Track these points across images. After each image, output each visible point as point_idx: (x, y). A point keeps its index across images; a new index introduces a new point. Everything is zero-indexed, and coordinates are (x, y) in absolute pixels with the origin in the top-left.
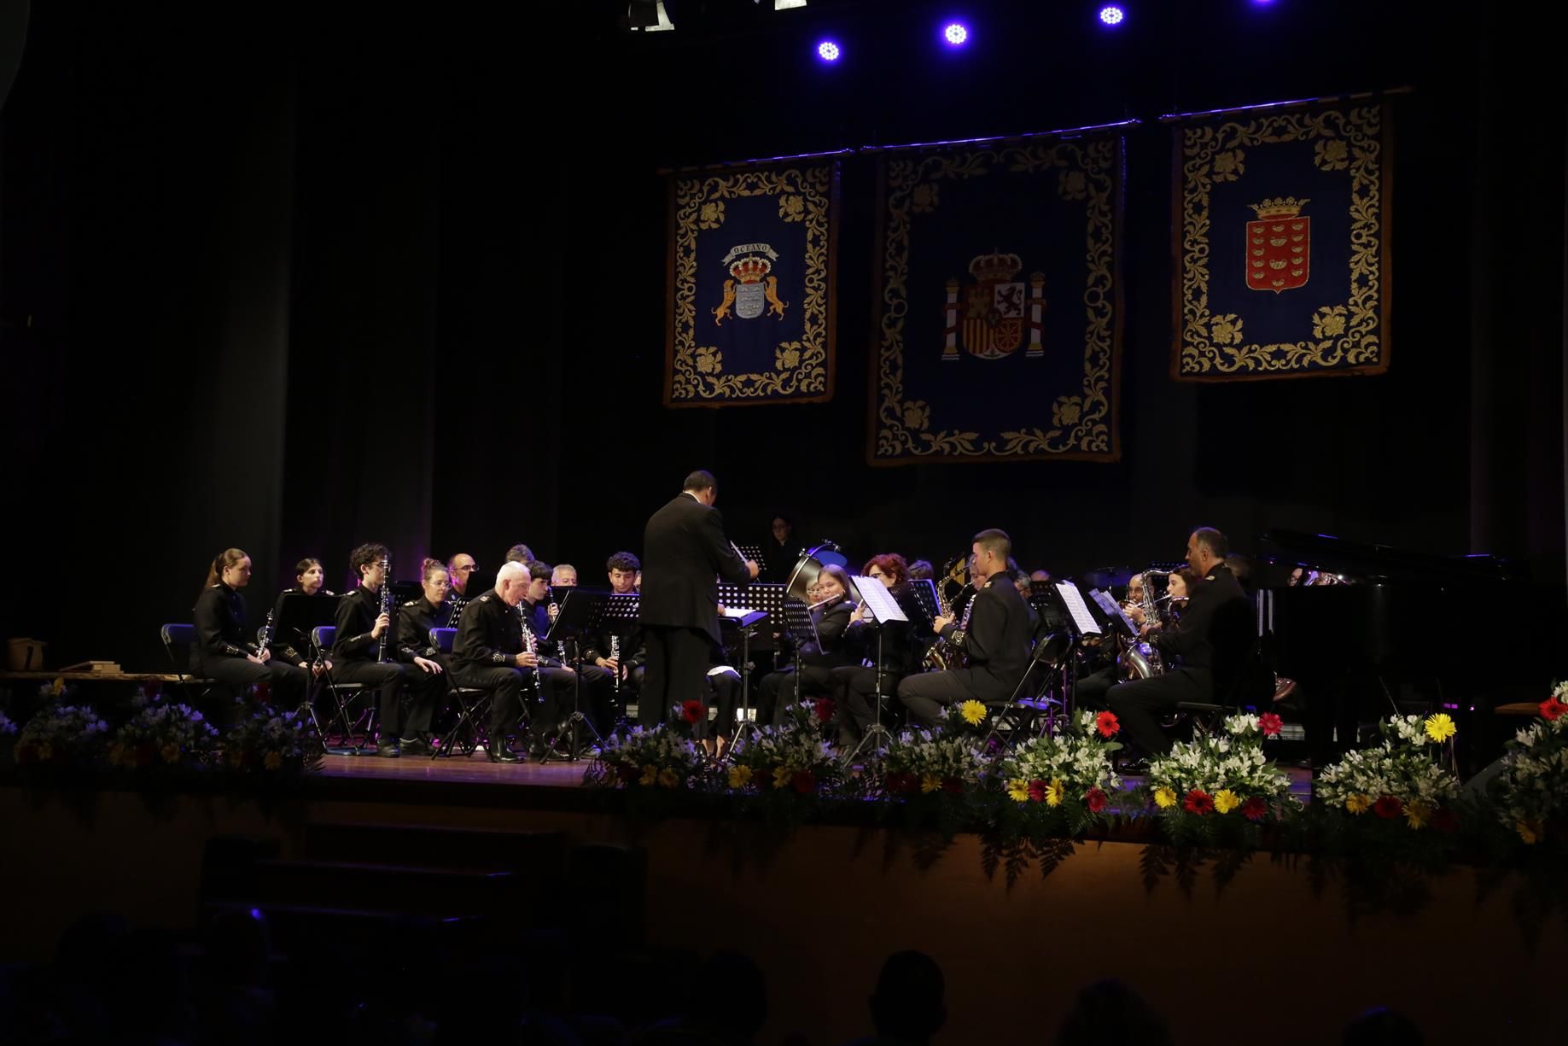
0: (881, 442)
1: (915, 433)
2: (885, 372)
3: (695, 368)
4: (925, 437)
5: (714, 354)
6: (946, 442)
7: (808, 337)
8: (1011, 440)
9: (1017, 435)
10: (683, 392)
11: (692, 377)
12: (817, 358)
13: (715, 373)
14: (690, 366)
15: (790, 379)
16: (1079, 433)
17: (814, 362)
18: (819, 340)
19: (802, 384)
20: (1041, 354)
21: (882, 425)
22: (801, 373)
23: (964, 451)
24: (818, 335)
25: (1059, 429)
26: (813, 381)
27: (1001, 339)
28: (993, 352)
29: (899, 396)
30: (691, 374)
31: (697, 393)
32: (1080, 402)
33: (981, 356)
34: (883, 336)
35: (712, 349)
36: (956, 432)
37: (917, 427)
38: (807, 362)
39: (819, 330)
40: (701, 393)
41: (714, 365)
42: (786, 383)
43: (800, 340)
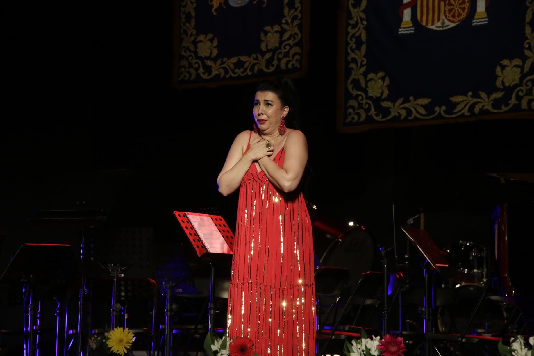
0: (350, 110)
1: (377, 101)
2: (351, 48)
3: (196, 53)
4: (385, 104)
5: (211, 40)
6: (402, 108)
7: (286, 20)
8: (459, 103)
9: (465, 98)
10: (187, 74)
11: (194, 61)
12: (294, 39)
13: (212, 56)
14: (193, 52)
15: (271, 59)
16: (520, 93)
17: (291, 42)
18: (296, 22)
19: (282, 62)
20: (485, 21)
21: (349, 96)
22: (281, 53)
23: (418, 115)
24: (295, 18)
25: (501, 90)
26: (291, 59)
27: (450, 11)
28: (443, 23)
29: (363, 69)
30: (193, 58)
31: (198, 75)
32: (521, 64)
33: (433, 27)
34: (350, 16)
35: (210, 36)
36: (411, 98)
37: (379, 95)
38: (286, 43)
39: (295, 14)
40: (202, 75)
41: (211, 50)
42: (269, 62)
43: (280, 23)
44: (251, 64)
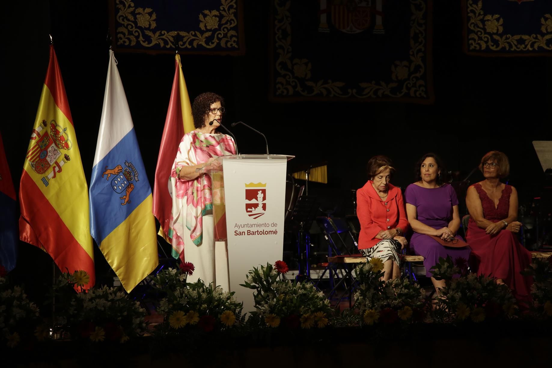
0: (279, 86)
1: (302, 81)
2: (278, 37)
3: (136, 23)
4: (308, 83)
5: (150, 14)
6: (324, 88)
8: (365, 88)
10: (126, 40)
11: (134, 30)
12: (231, 24)
14: (132, 21)
15: (211, 37)
16: (409, 85)
17: (228, 26)
18: (232, 11)
19: (221, 41)
20: (382, 32)
21: (278, 74)
22: (221, 34)
23: (336, 94)
24: (231, 7)
25: (396, 82)
26: (229, 40)
27: (357, 21)
28: (352, 29)
29: (290, 55)
30: (132, 27)
31: (138, 42)
32: (408, 65)
33: (344, 31)
34: (276, 12)
35: (148, 10)
37: (303, 76)
38: (224, 26)
39: (231, 4)
40: (141, 42)
41: (150, 23)
42: (209, 40)
43: (218, 10)
44: (189, 40)
